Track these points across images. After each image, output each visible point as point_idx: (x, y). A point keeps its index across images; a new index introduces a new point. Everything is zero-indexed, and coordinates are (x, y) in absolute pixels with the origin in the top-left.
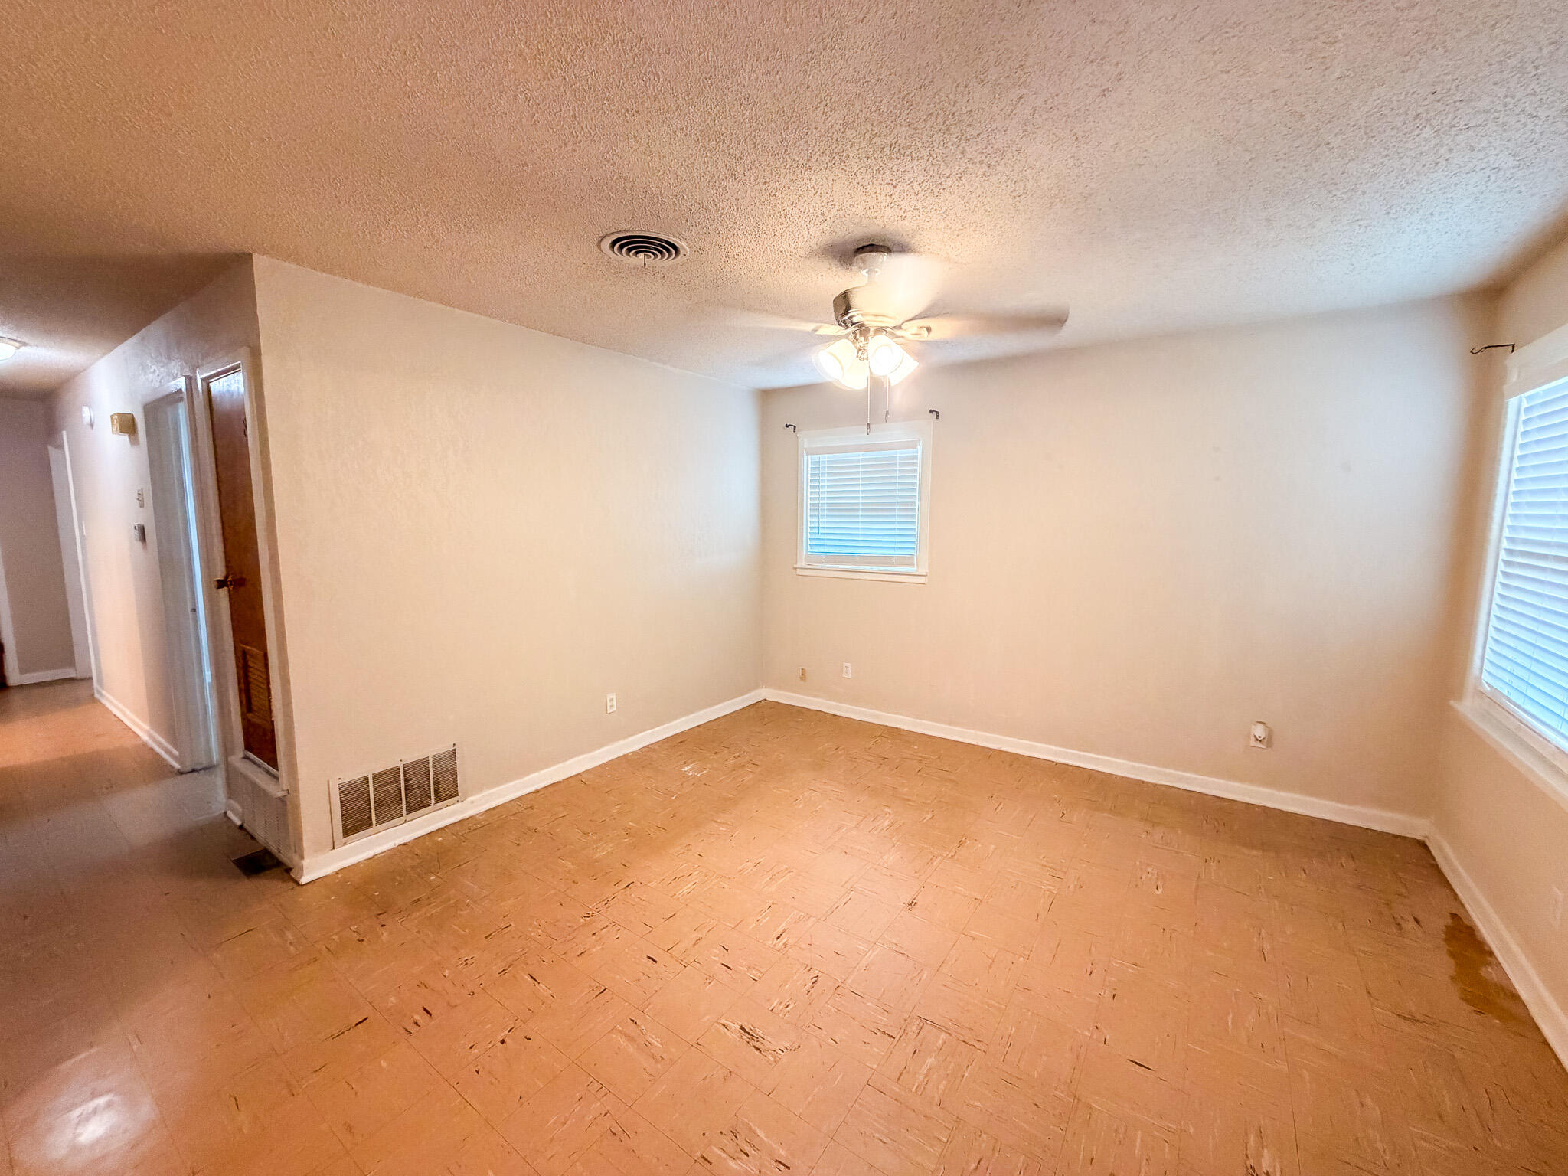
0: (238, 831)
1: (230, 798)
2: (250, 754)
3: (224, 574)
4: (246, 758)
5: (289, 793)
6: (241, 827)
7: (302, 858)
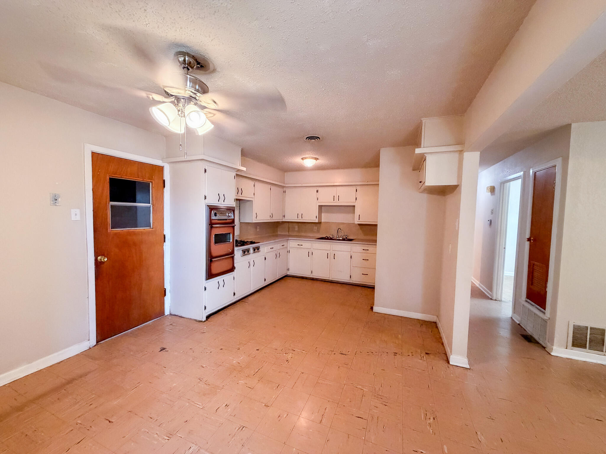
0: (518, 325)
1: (514, 313)
2: (528, 300)
3: (529, 236)
4: (526, 301)
5: (549, 319)
6: (519, 324)
7: (553, 345)
